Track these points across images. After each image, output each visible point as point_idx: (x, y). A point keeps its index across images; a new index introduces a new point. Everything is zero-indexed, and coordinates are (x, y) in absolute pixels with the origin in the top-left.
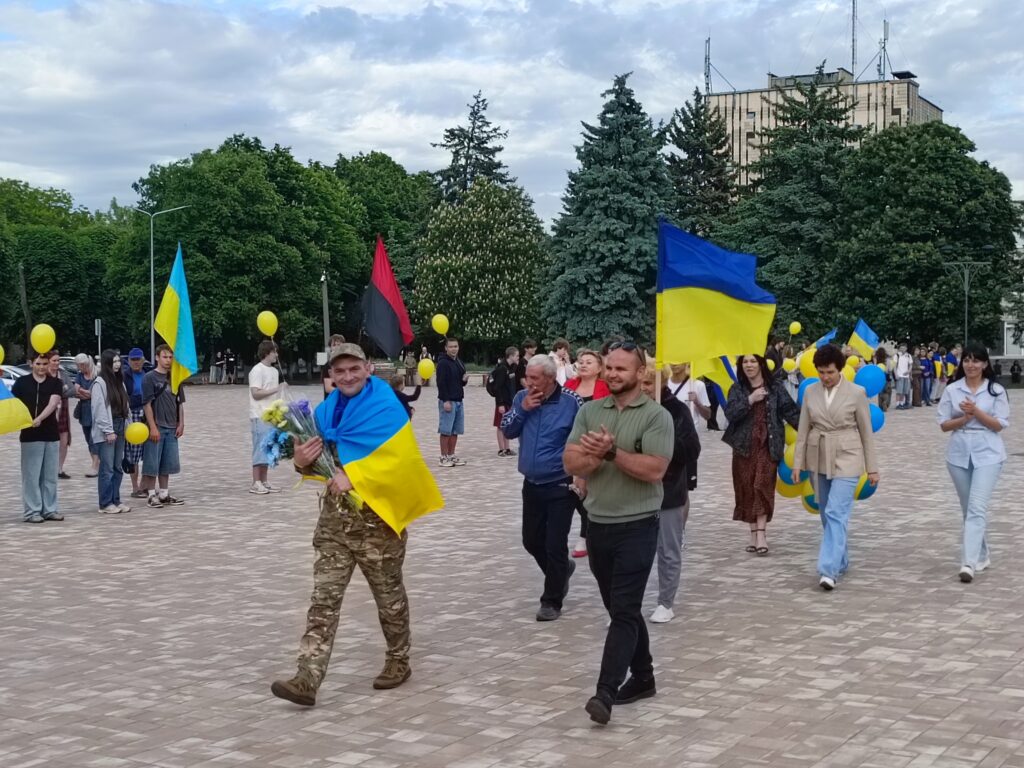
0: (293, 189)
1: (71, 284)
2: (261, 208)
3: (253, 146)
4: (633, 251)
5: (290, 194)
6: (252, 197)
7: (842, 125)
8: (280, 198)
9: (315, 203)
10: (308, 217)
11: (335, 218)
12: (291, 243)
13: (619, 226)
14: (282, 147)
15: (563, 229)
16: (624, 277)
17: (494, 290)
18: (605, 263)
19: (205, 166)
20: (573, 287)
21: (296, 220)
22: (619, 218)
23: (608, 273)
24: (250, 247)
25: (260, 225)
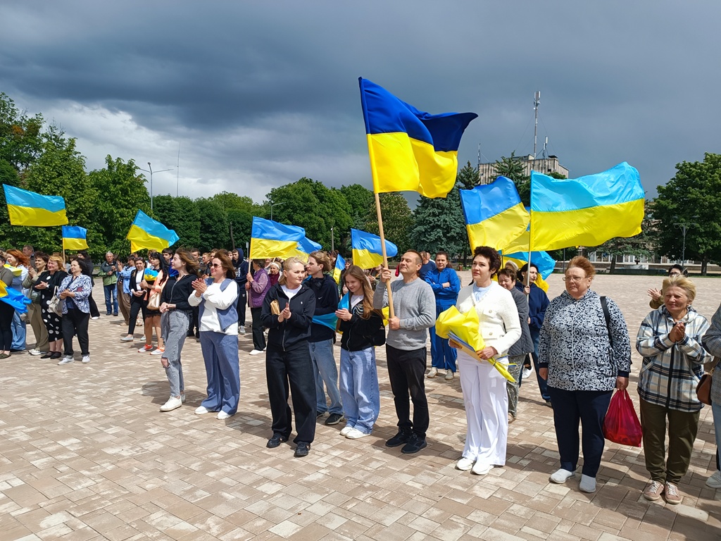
0: (323, 197)
1: (248, 230)
2: (310, 204)
3: (309, 182)
4: (442, 220)
5: (321, 199)
6: (306, 200)
7: (521, 175)
8: (317, 201)
9: (332, 202)
10: (328, 208)
11: (339, 208)
12: (321, 216)
13: (437, 211)
14: (319, 181)
15: (417, 212)
16: (439, 230)
17: (392, 233)
18: (432, 225)
19: (290, 188)
20: (420, 233)
21: (323, 209)
22: (438, 208)
23: (433, 228)
24: (306, 218)
25: (309, 210)
